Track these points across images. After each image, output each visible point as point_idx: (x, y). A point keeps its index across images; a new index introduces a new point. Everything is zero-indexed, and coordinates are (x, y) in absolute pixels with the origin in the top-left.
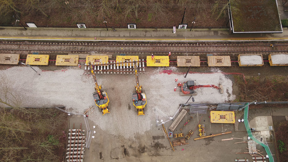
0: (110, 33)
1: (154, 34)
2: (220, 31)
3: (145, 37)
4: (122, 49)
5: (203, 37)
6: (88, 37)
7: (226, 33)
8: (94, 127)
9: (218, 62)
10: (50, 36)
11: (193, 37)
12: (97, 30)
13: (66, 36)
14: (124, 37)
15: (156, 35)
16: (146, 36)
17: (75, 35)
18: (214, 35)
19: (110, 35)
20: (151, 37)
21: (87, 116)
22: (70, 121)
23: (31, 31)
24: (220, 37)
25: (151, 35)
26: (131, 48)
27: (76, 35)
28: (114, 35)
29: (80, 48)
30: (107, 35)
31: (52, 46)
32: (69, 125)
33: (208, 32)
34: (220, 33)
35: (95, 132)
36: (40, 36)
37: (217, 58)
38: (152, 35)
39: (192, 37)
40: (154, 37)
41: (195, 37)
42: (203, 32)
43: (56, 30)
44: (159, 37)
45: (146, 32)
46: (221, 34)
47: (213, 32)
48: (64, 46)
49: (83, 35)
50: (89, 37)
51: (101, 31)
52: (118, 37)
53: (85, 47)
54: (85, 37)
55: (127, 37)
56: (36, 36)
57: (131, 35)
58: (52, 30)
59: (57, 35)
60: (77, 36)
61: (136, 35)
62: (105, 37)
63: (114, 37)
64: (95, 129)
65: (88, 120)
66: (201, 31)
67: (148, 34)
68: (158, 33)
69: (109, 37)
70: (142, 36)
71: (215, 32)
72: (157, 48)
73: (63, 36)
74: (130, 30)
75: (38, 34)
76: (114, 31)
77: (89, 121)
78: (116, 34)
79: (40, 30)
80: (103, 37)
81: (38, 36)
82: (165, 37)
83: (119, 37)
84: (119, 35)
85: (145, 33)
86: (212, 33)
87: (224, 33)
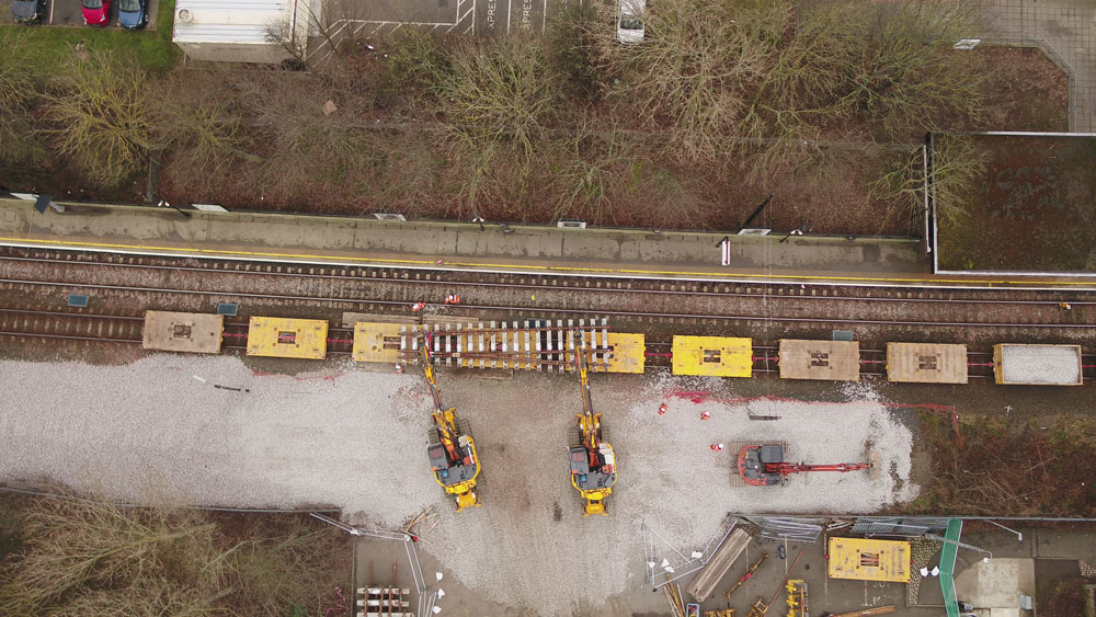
0: (492, 240)
1: (650, 249)
2: (887, 246)
3: (617, 259)
4: (533, 298)
5: (823, 269)
6: (413, 253)
7: (910, 255)
8: (439, 576)
9: (921, 366)
10: (277, 246)
11: (789, 268)
12: (445, 229)
13: (332, 249)
14: (542, 256)
15: (656, 255)
16: (622, 256)
17: (366, 246)
18: (865, 260)
19: (493, 249)
20: (638, 262)
21: (414, 539)
22: (356, 553)
23: (204, 224)
24: (885, 270)
25: (639, 254)
26: (564, 298)
27: (369, 243)
28: (504, 250)
29: (383, 289)
30: (480, 250)
31: (283, 280)
32: (356, 565)
33: (842, 249)
34: (885, 252)
35: (441, 593)
36: (238, 243)
37: (921, 350)
38: (643, 255)
39: (785, 268)
40: (648, 262)
41: (797, 267)
42: (825, 250)
43: (297, 222)
44: (668, 263)
45: (621, 239)
46: (891, 258)
47: (860, 250)
48: (326, 283)
49: (396, 244)
50: (416, 254)
51: (459, 230)
52: (520, 257)
53: (402, 289)
54: (401, 252)
55: (553, 258)
56: (223, 243)
57: (568, 253)
58: (283, 221)
59: (300, 241)
60: (372, 249)
61: (584, 253)
62: (474, 256)
63: (507, 256)
64: (442, 584)
65: (418, 550)
66: (818, 244)
67: (628, 251)
68: (663, 245)
69: (487, 256)
70: (606, 255)
71: (867, 247)
72: (658, 299)
73: (325, 248)
74: (564, 233)
75: (230, 235)
76: (505, 234)
77: (421, 553)
78: (512, 244)
79: (238, 220)
80: (467, 255)
81: (232, 243)
82: (688, 262)
83: (524, 256)
84: (525, 251)
85: (616, 246)
86: (858, 254)
87: (900, 254)
